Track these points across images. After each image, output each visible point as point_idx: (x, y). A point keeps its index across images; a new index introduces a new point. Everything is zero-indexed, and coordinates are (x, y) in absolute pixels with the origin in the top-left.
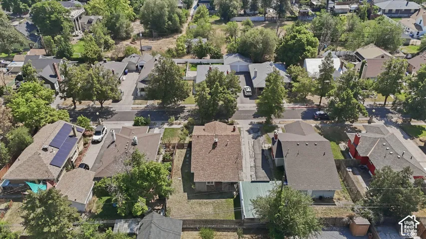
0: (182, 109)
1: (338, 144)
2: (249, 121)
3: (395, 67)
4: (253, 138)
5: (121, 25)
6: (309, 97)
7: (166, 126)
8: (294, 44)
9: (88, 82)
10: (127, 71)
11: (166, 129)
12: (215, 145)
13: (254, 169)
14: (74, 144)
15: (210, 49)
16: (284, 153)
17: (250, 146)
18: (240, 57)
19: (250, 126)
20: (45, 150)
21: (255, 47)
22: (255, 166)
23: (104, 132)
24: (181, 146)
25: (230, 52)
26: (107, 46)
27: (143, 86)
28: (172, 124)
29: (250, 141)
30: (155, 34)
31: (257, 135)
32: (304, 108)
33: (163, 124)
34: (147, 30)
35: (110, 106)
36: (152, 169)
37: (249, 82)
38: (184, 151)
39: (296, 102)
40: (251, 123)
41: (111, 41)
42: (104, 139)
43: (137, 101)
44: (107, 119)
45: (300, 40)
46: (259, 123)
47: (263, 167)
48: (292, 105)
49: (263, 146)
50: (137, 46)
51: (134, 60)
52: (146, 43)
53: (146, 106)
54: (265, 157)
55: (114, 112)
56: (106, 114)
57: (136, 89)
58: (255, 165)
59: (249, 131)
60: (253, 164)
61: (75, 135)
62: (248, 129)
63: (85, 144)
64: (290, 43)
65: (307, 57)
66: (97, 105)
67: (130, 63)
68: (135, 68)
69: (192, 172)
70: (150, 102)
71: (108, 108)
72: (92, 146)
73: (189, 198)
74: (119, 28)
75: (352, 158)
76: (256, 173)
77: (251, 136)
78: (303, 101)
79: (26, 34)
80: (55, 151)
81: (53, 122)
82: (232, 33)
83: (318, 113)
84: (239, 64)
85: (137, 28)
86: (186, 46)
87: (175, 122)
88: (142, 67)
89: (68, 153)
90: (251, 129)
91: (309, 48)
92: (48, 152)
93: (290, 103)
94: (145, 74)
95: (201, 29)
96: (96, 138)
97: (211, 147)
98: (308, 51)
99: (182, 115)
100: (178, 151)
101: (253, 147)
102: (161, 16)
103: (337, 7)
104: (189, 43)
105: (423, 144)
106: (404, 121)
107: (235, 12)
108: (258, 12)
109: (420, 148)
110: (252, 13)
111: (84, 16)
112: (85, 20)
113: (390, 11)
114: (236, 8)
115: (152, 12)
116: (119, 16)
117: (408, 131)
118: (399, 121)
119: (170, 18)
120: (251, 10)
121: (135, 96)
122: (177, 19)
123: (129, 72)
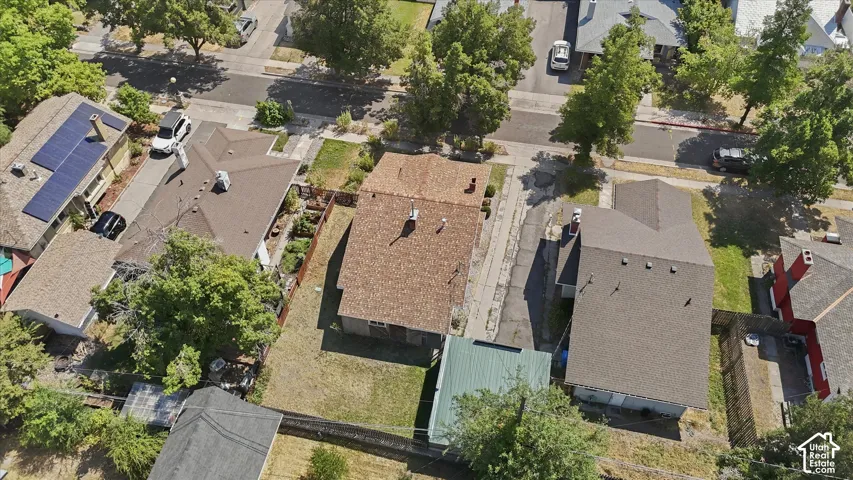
0: (381, 89)
1: (748, 255)
4: (530, 202)
7: (328, 133)
11: (326, 141)
12: (409, 227)
13: (504, 291)
14: (95, 160)
16: (580, 281)
17: (516, 224)
19: (534, 165)
20: (18, 172)
22: (509, 286)
23: (183, 129)
24: (346, 199)
28: (344, 131)
29: (519, 210)
31: (543, 194)
32: (693, 129)
33: (324, 125)
35: (218, 56)
36: (215, 289)
37: (572, 28)
39: (678, 106)
40: (539, 158)
42: (178, 150)
44: (201, 90)
46: (560, 159)
47: (529, 293)
48: (664, 114)
49: (548, 230)
53: (299, 66)
54: (544, 263)
55: (223, 74)
56: (204, 76)
57: (285, 18)
58: (510, 283)
59: (525, 180)
60: (503, 281)
61: (99, 138)
62: (526, 171)
63: (134, 155)
69: (339, 286)
70: (310, 59)
71: (213, 59)
72: (148, 161)
73: (327, 346)
75: (774, 307)
76: (505, 305)
77: (527, 194)
78: (701, 104)
80: (43, 177)
83: (724, 153)
87: (353, 123)
89: (75, 184)
90: (535, 172)
92: (23, 181)
93: (661, 106)
97: (400, 230)
99: (376, 106)
100: (336, 209)
101: (522, 228)
121: (282, 35)
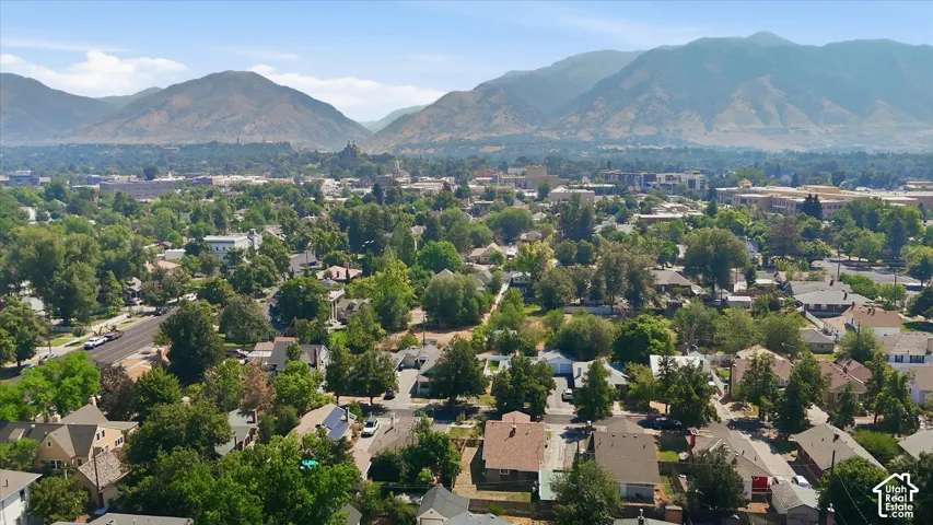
0: (475, 410)
1: (676, 453)
2: (565, 426)
4: (566, 442)
5: (397, 310)
6: (653, 404)
7: (453, 425)
8: (634, 335)
9: (363, 365)
10: (403, 366)
11: (453, 428)
12: (512, 433)
15: (519, 341)
17: (562, 449)
18: (562, 353)
19: (565, 431)
20: (318, 426)
21: (582, 340)
23: (376, 427)
24: (471, 443)
25: (548, 348)
26: (377, 337)
27: (426, 380)
28: (461, 424)
29: (562, 445)
30: (442, 325)
31: (572, 439)
32: (643, 417)
33: (450, 423)
34: (431, 319)
35: (382, 403)
37: (571, 384)
38: (476, 449)
39: (634, 410)
40: (567, 428)
41: (382, 331)
42: (376, 434)
43: (416, 400)
44: (378, 414)
45: (641, 330)
46: (576, 429)
48: (627, 413)
49: (578, 450)
50: (419, 337)
51: (413, 352)
52: (430, 336)
53: (427, 404)
55: (387, 409)
56: (378, 410)
57: (417, 383)
59: (562, 436)
61: (347, 420)
62: (562, 433)
63: (353, 437)
64: (627, 334)
65: (654, 354)
66: (366, 400)
67: (408, 356)
68: (413, 363)
69: (483, 459)
70: (432, 401)
71: (380, 404)
73: (479, 488)
74: (394, 314)
77: (565, 440)
78: (646, 409)
79: (269, 318)
81: (320, 406)
82: (554, 324)
83: (659, 419)
84: (559, 362)
85: (418, 316)
86: (486, 339)
87: (465, 421)
88: (423, 362)
90: (566, 433)
91: (655, 341)
93: (625, 410)
94: (425, 368)
95: (510, 318)
96: (366, 430)
97: (508, 435)
98: (654, 345)
99: (474, 415)
100: (467, 448)
101: (565, 451)
102: (453, 300)
103: (731, 298)
104: (491, 334)
105: (793, 459)
106: (779, 436)
107: (564, 299)
108: (602, 302)
109: (789, 462)
110: (594, 302)
111: (343, 299)
112: (344, 304)
113: (818, 307)
114: (566, 294)
115: (441, 295)
116: (396, 298)
117: (779, 446)
118: (773, 437)
119: (466, 304)
120: (591, 299)
121: (414, 393)
122: (476, 305)
123: (406, 367)
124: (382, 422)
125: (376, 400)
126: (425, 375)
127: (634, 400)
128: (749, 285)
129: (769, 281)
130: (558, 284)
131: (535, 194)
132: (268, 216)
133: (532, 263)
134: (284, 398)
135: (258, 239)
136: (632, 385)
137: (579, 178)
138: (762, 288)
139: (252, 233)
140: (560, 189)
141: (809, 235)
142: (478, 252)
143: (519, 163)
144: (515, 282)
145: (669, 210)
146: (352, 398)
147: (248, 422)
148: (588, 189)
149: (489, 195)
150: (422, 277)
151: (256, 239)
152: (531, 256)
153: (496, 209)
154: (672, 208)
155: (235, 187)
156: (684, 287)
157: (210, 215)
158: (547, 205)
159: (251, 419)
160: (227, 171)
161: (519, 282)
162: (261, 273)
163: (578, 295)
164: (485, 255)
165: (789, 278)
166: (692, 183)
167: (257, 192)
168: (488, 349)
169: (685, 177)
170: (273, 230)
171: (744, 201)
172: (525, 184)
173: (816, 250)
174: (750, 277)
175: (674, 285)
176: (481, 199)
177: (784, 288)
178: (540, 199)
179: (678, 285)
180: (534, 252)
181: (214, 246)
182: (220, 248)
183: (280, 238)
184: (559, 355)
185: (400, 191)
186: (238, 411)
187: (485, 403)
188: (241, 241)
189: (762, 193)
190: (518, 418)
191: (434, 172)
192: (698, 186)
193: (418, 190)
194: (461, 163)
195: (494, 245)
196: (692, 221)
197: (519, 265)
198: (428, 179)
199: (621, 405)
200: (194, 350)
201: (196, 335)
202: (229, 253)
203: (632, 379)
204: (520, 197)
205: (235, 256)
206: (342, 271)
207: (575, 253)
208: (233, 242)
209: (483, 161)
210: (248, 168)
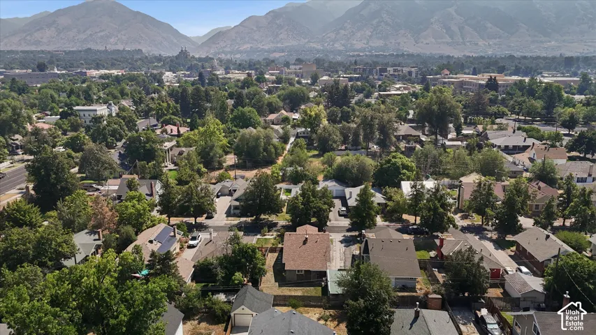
0: (275, 225)
1: (428, 252)
2: (343, 234)
3: (484, 185)
4: (345, 246)
5: (215, 155)
6: (405, 216)
7: (259, 236)
8: (389, 167)
10: (219, 194)
11: (259, 239)
14: (174, 242)
15: (305, 175)
16: (370, 248)
17: (342, 252)
18: (337, 182)
19: (343, 238)
20: (151, 242)
21: (351, 172)
23: (199, 239)
24: (273, 250)
25: (326, 178)
26: (201, 174)
27: (237, 203)
28: (265, 235)
29: (341, 249)
30: (248, 164)
31: (349, 244)
32: (399, 226)
33: (256, 235)
34: (240, 161)
35: (203, 222)
37: (344, 203)
38: (276, 255)
39: (391, 221)
40: (344, 236)
41: (204, 170)
42: (199, 245)
43: (230, 218)
45: (395, 164)
46: (352, 236)
48: (387, 223)
49: (354, 252)
50: (232, 173)
51: (228, 184)
52: (239, 172)
53: (239, 221)
55: (208, 226)
56: (201, 227)
57: (230, 206)
59: (341, 242)
61: (175, 236)
62: (340, 240)
63: (180, 248)
64: (385, 166)
65: (404, 180)
66: (192, 220)
67: (224, 187)
68: (228, 192)
69: (283, 262)
70: (243, 219)
72: (187, 249)
73: (280, 286)
74: (212, 158)
77: (343, 245)
78: (400, 220)
79: (118, 162)
80: (159, 245)
81: (154, 225)
82: (330, 163)
83: (411, 227)
84: (335, 189)
85: (231, 159)
86: (281, 174)
87: (267, 233)
88: (235, 191)
90: (344, 240)
91: (405, 171)
92: (153, 244)
93: (385, 221)
94: (236, 195)
95: (297, 158)
96: (191, 242)
97: (302, 243)
98: (404, 174)
99: (275, 229)
100: (270, 254)
101: (344, 253)
102: (256, 147)
103: (448, 143)
104: (285, 170)
105: (513, 254)
106: (499, 237)
107: (335, 146)
108: (360, 147)
109: (510, 256)
110: (354, 147)
111: (175, 148)
112: (176, 151)
113: (507, 147)
114: (335, 142)
115: (248, 143)
116: (213, 146)
117: (501, 244)
118: (495, 237)
119: (265, 150)
120: (352, 145)
121: (229, 214)
122: (273, 150)
123: (222, 195)
124: (203, 236)
125: (199, 220)
126: (236, 200)
127: (392, 214)
128: (458, 134)
129: (471, 132)
130: (330, 135)
131: (309, 81)
132: (123, 94)
133: (311, 122)
134: (124, 220)
135: (115, 109)
136: (390, 203)
137: (337, 72)
138: (467, 136)
139: (110, 104)
140: (325, 78)
141: (493, 102)
142: (272, 117)
143: (297, 62)
144: (299, 135)
145: (398, 89)
146: (181, 219)
147: (95, 240)
148: (343, 77)
149: (279, 81)
150: (234, 132)
151: (113, 108)
152: (310, 116)
153: (283, 89)
154: (400, 87)
155: (102, 77)
156: (415, 136)
157: (81, 93)
158: (317, 88)
159: (97, 237)
160: (97, 68)
161: (302, 135)
162: (114, 131)
163: (344, 143)
164: (277, 119)
165: (485, 129)
166: (410, 73)
167: (118, 80)
168: (283, 181)
169: (406, 70)
170: (125, 103)
171: (445, 83)
172: (302, 75)
173: (499, 111)
174: (458, 130)
175: (408, 135)
176: (273, 83)
177: (483, 136)
178: (313, 84)
179: (411, 135)
180: (313, 113)
181: (82, 114)
182: (87, 115)
183: (131, 108)
184: (334, 183)
185: (218, 78)
186: (86, 231)
187: (282, 219)
188: (102, 110)
189: (456, 78)
190: (309, 230)
191: (240, 67)
192: (414, 75)
193: (230, 78)
194: (259, 62)
195: (283, 111)
196: (415, 95)
197: (303, 123)
198: (237, 72)
199: (382, 217)
200: (54, 185)
201: (55, 173)
202: (93, 118)
203: (390, 199)
204: (299, 82)
205: (97, 119)
206: (175, 128)
207: (340, 115)
208: (96, 110)
209: (273, 61)
210: (113, 66)
